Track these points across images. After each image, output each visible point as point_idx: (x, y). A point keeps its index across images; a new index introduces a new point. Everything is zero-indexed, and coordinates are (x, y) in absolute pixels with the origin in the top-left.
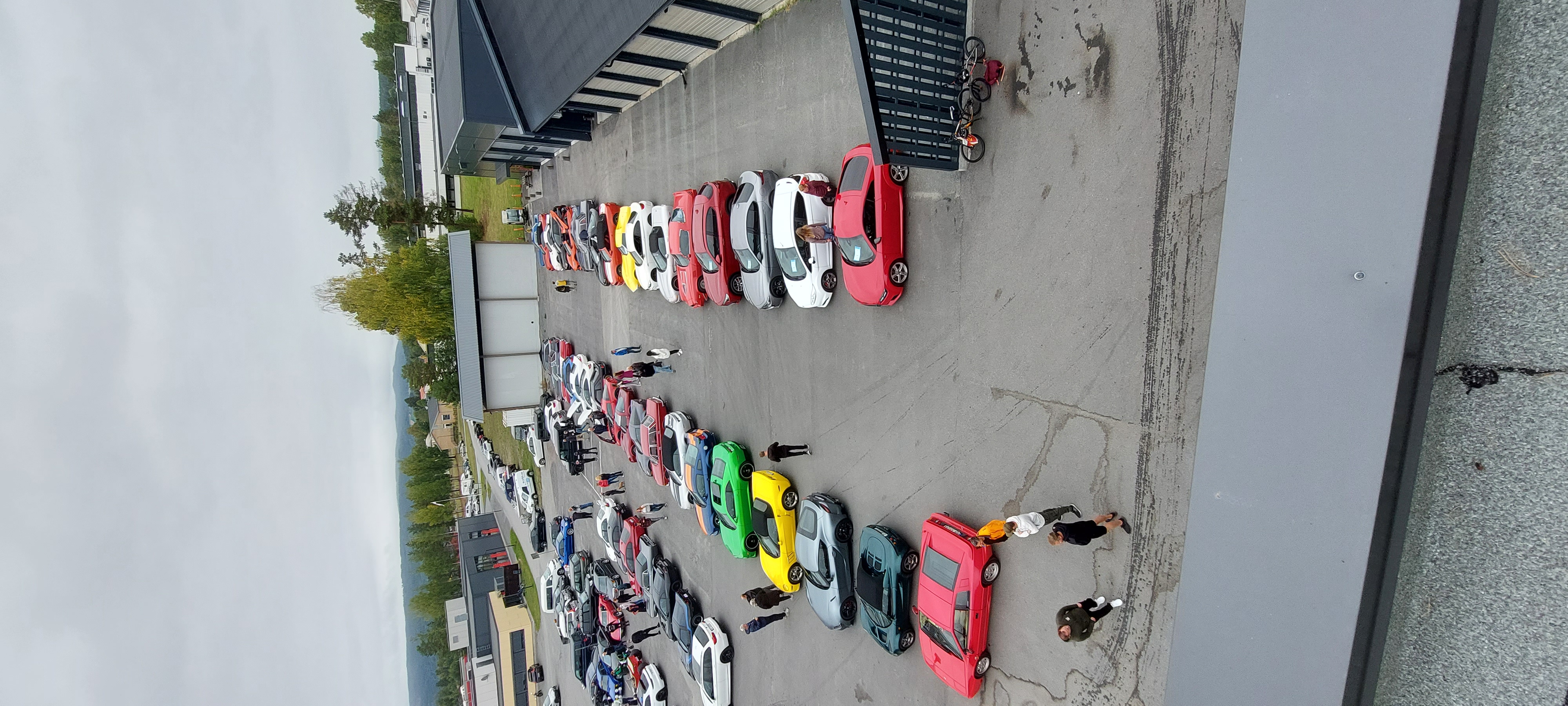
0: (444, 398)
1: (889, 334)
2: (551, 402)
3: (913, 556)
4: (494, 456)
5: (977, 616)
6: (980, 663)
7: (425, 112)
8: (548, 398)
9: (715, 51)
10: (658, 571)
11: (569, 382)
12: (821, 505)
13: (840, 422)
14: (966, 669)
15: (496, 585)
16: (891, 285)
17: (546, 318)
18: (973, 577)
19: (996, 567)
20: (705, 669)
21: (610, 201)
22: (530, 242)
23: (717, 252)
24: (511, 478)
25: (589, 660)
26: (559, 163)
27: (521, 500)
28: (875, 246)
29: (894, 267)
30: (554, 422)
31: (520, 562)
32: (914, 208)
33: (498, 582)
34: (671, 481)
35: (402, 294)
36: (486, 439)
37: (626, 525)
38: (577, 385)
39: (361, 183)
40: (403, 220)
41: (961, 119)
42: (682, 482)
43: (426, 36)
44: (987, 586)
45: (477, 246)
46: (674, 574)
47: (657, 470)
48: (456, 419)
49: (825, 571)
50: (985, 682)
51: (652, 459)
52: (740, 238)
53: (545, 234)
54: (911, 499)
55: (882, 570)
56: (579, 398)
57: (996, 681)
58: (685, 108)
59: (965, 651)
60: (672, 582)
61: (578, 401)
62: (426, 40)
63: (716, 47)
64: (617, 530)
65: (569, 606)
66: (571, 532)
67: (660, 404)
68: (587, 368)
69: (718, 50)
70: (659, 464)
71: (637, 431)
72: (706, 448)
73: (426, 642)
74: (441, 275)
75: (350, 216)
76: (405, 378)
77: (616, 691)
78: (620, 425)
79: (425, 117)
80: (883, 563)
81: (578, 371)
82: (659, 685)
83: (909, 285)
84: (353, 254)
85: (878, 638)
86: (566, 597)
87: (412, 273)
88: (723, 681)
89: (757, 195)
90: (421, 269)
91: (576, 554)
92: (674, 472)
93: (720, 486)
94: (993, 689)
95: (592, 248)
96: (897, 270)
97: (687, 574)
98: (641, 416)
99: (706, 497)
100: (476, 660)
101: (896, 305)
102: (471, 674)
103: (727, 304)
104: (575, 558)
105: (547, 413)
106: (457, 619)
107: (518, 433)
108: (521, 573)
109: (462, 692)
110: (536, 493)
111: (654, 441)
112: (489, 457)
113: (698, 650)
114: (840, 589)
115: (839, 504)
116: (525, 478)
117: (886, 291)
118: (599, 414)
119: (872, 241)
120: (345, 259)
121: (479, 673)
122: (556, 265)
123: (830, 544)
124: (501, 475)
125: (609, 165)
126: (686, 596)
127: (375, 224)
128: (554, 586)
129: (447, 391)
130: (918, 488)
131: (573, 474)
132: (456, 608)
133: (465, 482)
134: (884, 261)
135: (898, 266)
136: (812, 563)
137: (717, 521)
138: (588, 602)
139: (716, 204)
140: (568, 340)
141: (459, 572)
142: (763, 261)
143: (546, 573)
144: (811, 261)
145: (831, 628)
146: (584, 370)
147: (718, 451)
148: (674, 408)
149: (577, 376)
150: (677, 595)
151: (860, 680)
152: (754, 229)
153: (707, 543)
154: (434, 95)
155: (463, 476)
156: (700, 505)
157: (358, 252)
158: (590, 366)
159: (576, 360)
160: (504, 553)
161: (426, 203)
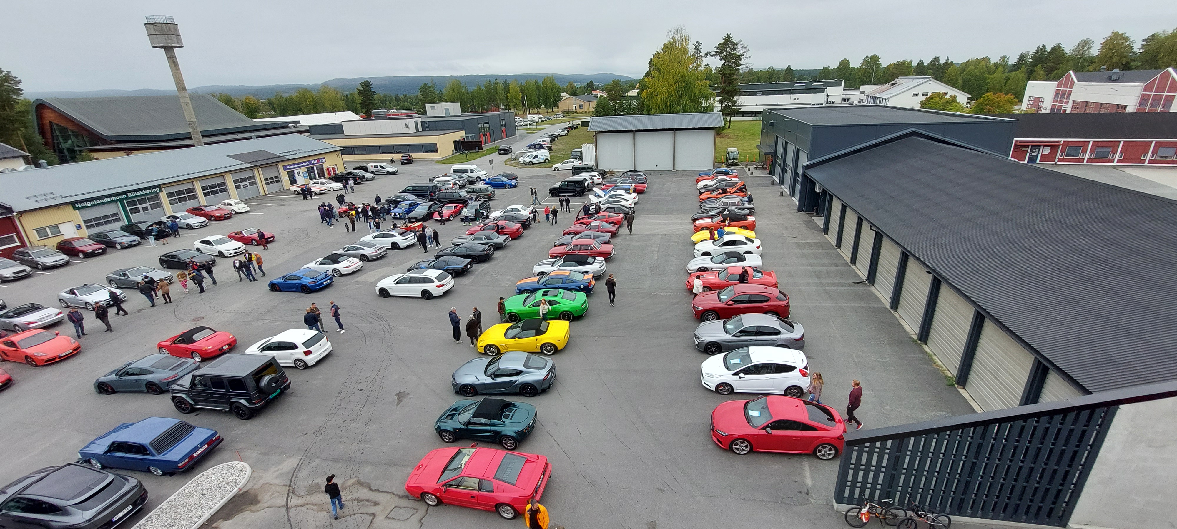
0: (598, 106)
1: (687, 436)
2: (601, 177)
3: (513, 445)
4: (557, 137)
5: (473, 497)
6: (433, 497)
7: (798, 99)
8: (603, 174)
9: (888, 307)
10: (487, 247)
11: (617, 189)
12: (549, 373)
13: (612, 391)
14: (430, 485)
15: (469, 135)
16: (732, 439)
17: (661, 175)
18: (503, 496)
19: (510, 516)
20: (418, 279)
21: (757, 224)
22: (715, 167)
23: (735, 302)
24: (544, 148)
25: (418, 196)
26: (777, 189)
27: (529, 154)
28: (764, 428)
29: (746, 443)
30: (588, 178)
31: (484, 151)
32: (794, 463)
33: (471, 137)
34: (554, 260)
35: (678, 82)
36: (568, 131)
37: (518, 226)
38: (616, 195)
39: (750, 57)
40: (725, 83)
41: (882, 508)
42: (554, 268)
43: (850, 101)
44: (496, 508)
45: (712, 132)
46: (483, 258)
47: (561, 249)
48: (580, 113)
49: (498, 373)
50: (416, 500)
51: (569, 247)
52: (751, 320)
53: (725, 177)
54: (558, 446)
55: (504, 419)
56: (607, 196)
57: (417, 510)
58: (838, 282)
59: (445, 485)
60: (478, 256)
61: (604, 195)
62: (848, 101)
63: (892, 308)
64: (513, 219)
65: (455, 184)
66: (507, 187)
67: (610, 254)
68: (629, 202)
69: (890, 309)
70: (565, 252)
71: (589, 237)
72: (582, 287)
73: (430, 89)
74: (690, 107)
75: (728, 49)
76: (613, 81)
77: (397, 214)
78: (591, 224)
79: (795, 99)
80: (509, 420)
81: (627, 196)
82: (402, 244)
83: (731, 455)
84: (701, 51)
85: (449, 413)
86: (461, 182)
87: (692, 88)
88: (409, 291)
89: (786, 335)
90: (695, 94)
91: (493, 189)
92: (562, 262)
93: (556, 296)
94: (410, 506)
95: (720, 210)
96: (743, 445)
97: (483, 268)
98: (600, 240)
99: (546, 285)
100: (419, 120)
101: (713, 443)
102: (410, 117)
103: (694, 307)
104: (490, 189)
105: (593, 173)
106: (447, 110)
107: (576, 154)
108: (476, 152)
109: (392, 111)
110: (533, 164)
111: (582, 248)
112: (556, 133)
113: (432, 274)
114: (485, 384)
115: (549, 387)
116: (544, 157)
117: (726, 436)
118: (598, 210)
119: (767, 426)
120: (698, 45)
121: (411, 122)
122: (701, 184)
123: (520, 379)
124: (545, 141)
125: (783, 224)
126: (469, 266)
127: (722, 65)
128: (469, 174)
129: (603, 108)
130: (567, 453)
131: (550, 190)
132: (454, 109)
133: (537, 118)
134: (752, 436)
135: (746, 446)
136: (505, 364)
137: (527, 292)
138: (460, 197)
139: (772, 303)
140: (647, 190)
141: (474, 112)
142: (734, 338)
143: (478, 169)
144: (742, 375)
145: (454, 376)
146: (627, 200)
147: (581, 296)
148: (608, 265)
149: (622, 195)
150: (470, 260)
151: (412, 396)
152: (759, 331)
153: (507, 284)
154: (810, 106)
155: (541, 116)
156: (539, 280)
157: (703, 54)
158: (631, 204)
159: (634, 195)
160: (489, 141)
161: (735, 98)
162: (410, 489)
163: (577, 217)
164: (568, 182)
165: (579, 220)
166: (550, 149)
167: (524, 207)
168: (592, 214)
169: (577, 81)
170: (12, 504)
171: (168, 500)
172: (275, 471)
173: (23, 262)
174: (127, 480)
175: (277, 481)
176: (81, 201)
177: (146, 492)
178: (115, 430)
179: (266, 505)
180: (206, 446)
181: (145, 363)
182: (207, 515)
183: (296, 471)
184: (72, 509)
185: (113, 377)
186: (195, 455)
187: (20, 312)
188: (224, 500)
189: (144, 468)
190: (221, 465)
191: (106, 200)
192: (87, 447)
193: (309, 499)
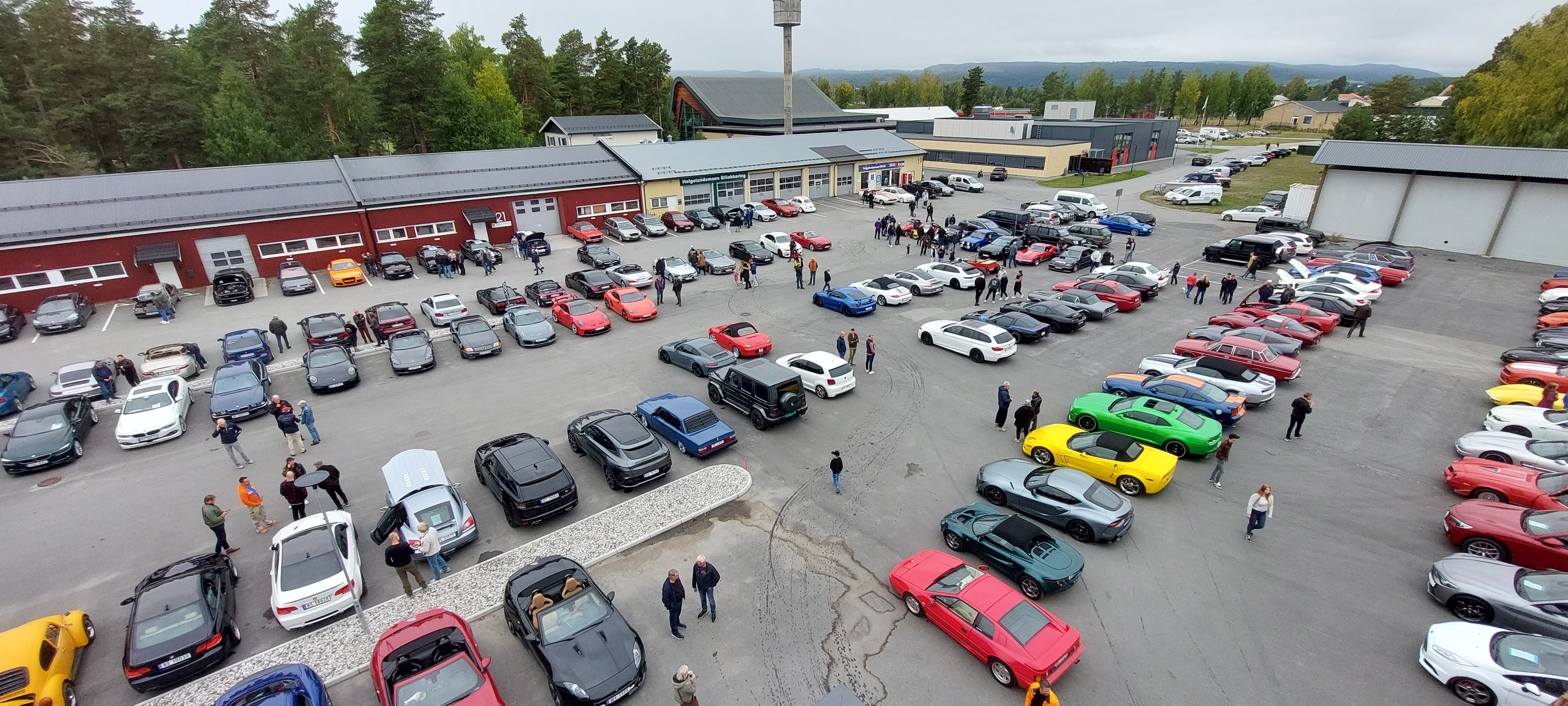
0: (1344, 121)
2: (1311, 243)
3: (1036, 593)
4: (1244, 166)
5: (964, 630)
6: (917, 603)
8: (1318, 240)
10: (1077, 313)
11: (1341, 270)
12: (1120, 520)
13: (1221, 591)
14: (917, 588)
15: (1097, 150)
17: (1449, 260)
18: (1006, 653)
19: (1004, 680)
20: (973, 332)
24: (1214, 181)
25: (1001, 225)
27: (1185, 188)
30: (1285, 241)
31: (1112, 175)
33: (1099, 153)
34: (1181, 358)
36: (1269, 160)
37: (1136, 293)
38: (1334, 279)
42: (1177, 370)
44: (990, 661)
46: (1068, 328)
47: (1199, 345)
48: (1302, 131)
49: (1044, 489)
50: (896, 596)
51: (1214, 345)
54: (1102, 628)
55: (1033, 554)
56: (1314, 278)
57: (894, 608)
59: (934, 598)
60: (1060, 324)
61: (1309, 276)
64: (1130, 282)
65: (1056, 216)
66: (1133, 232)
67: (1290, 375)
70: (1205, 350)
71: (1257, 337)
72: (1219, 412)
73: (1058, 80)
77: (968, 244)
78: (1268, 318)
80: (1040, 558)
81: (1357, 285)
82: (963, 284)
85: (962, 513)
86: (1066, 215)
88: (956, 344)
91: (1109, 233)
92: (1195, 365)
93: (1168, 413)
94: (888, 600)
97: (1063, 341)
98: (1277, 347)
99: (1154, 392)
100: (1031, 123)
102: (1020, 118)
103: (1449, 519)
104: (1106, 231)
105: (1297, 235)
106: (1074, 111)
107: (1273, 198)
108: (1099, 175)
109: (998, 108)
110: (1188, 204)
111: (1239, 353)
112: (1245, 161)
113: (992, 330)
114: (1020, 497)
115: (1114, 540)
116: (1211, 196)
121: (1019, 125)
123: (1073, 510)
124: (1220, 170)
126: (1043, 333)
128: (1080, 205)
129: (1355, 126)
130: (1112, 644)
132: (1085, 110)
133: (1216, 132)
136: (1056, 481)
137: (1119, 393)
138: (1058, 235)
140: (1407, 283)
141: (1112, 116)
143: (1096, 200)
144: (1531, 686)
145: (982, 470)
146: (1357, 293)
147: (1213, 426)
148: (1279, 391)
149: (1348, 282)
150: (1048, 325)
151: (925, 474)
153: (1092, 373)
155: (1226, 130)
156: (1145, 382)
159: (1374, 286)
160: (1126, 162)
162: (893, 579)
163: (1244, 302)
164: (1244, 242)
165: (1246, 306)
166: (1226, 184)
167: (1153, 268)
168: (1274, 302)
169: (1312, 76)
170: (589, 429)
171: (684, 478)
172: (771, 494)
173: (639, 227)
174: (661, 446)
175: (770, 504)
176: (687, 178)
177: (671, 463)
178: (662, 398)
179: (755, 523)
180: (723, 442)
181: (697, 344)
182: (707, 508)
183: (789, 502)
184: (622, 453)
185: (672, 348)
186: (713, 446)
187: (627, 271)
188: (724, 500)
189: (674, 440)
190: (730, 466)
191: (704, 180)
192: (642, 404)
193: (792, 537)
